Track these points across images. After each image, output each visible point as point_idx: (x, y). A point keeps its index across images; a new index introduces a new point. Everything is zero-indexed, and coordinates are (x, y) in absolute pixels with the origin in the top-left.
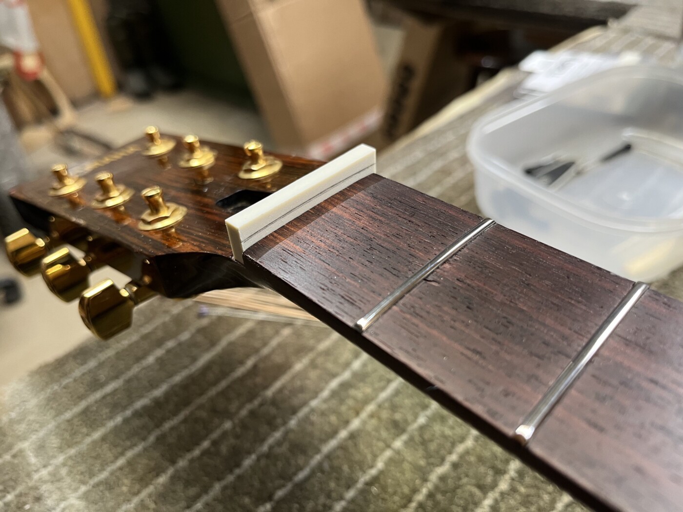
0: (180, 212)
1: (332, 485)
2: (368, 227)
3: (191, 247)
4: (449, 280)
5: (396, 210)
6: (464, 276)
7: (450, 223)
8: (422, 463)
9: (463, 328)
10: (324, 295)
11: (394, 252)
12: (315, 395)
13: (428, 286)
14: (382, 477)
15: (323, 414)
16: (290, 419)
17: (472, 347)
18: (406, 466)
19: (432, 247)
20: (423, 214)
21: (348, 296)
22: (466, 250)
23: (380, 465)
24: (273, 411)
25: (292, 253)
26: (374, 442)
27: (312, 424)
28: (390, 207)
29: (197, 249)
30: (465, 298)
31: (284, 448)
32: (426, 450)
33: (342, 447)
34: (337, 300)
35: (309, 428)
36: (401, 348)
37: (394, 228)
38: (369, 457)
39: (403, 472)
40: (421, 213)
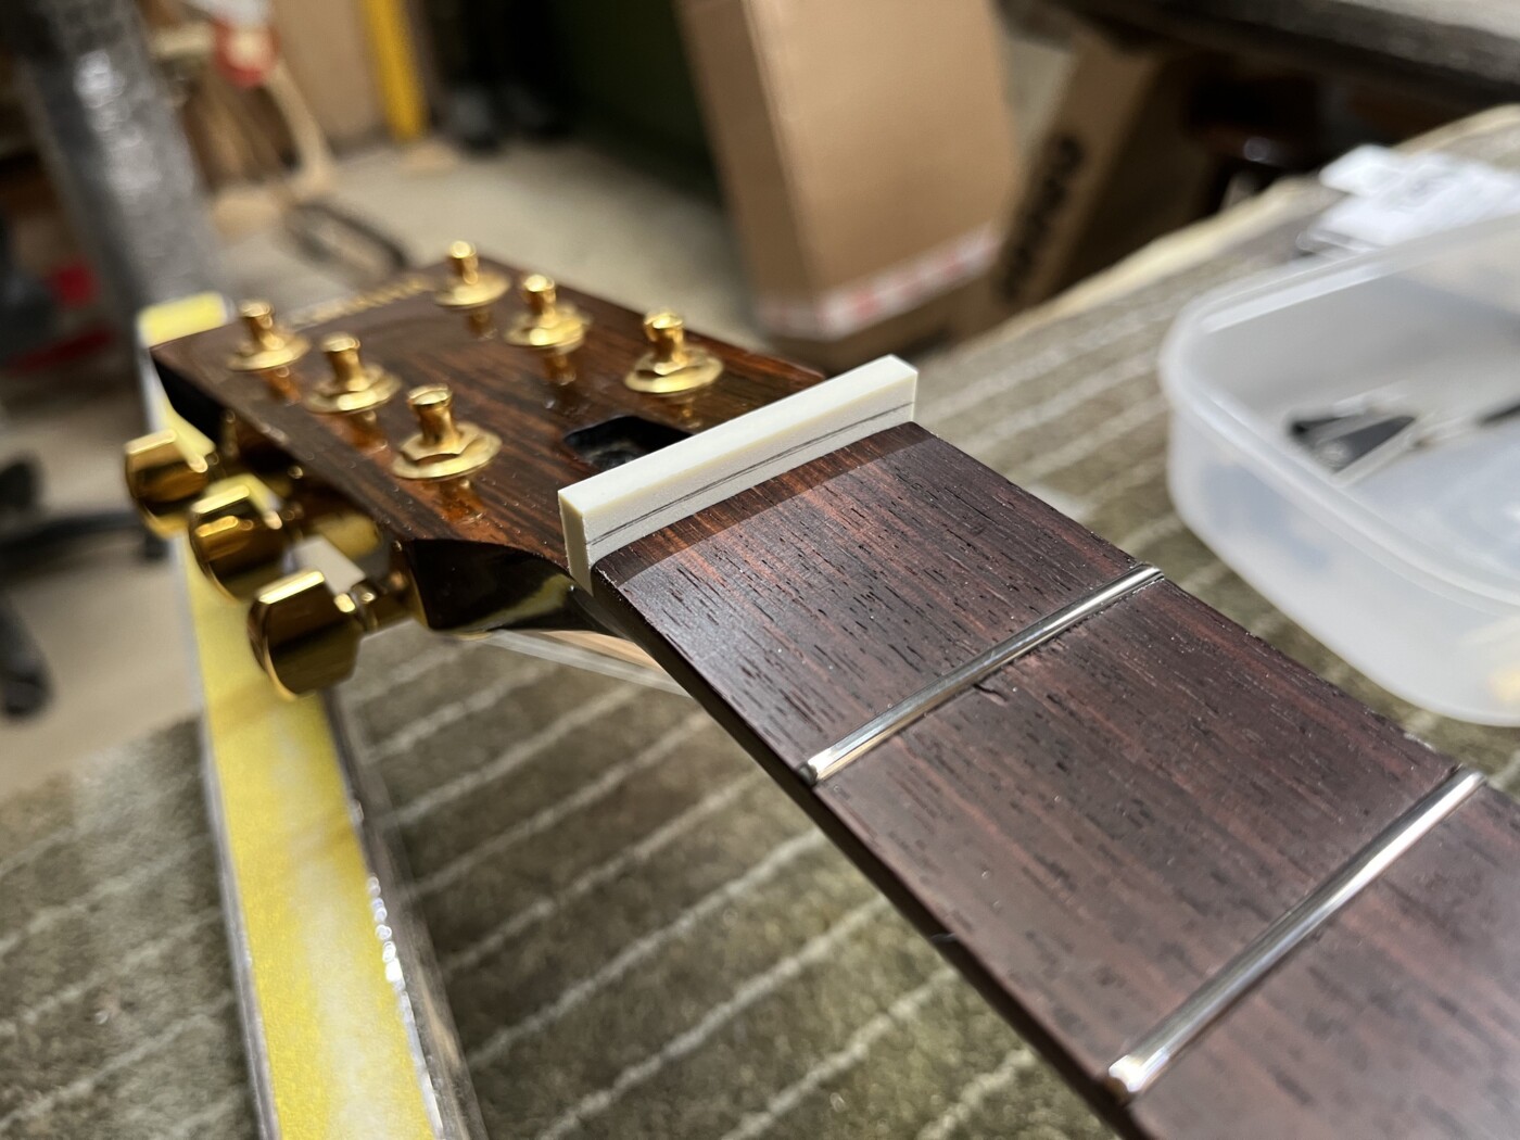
0: (486, 447)
1: (747, 1074)
2: (875, 546)
3: (492, 531)
4: (1031, 696)
5: (944, 514)
6: (1065, 690)
7: (1058, 561)
8: (952, 1058)
9: (1039, 812)
10: (747, 687)
11: (920, 612)
12: (741, 870)
13: (979, 703)
14: (858, 1076)
15: (751, 915)
16: (677, 916)
17: (1050, 859)
18: (915, 1060)
19: (1007, 613)
20: (1001, 531)
21: (799, 699)
22: (1081, 631)
23: (858, 1048)
25: (696, 582)
26: (854, 995)
27: (724, 934)
28: (932, 506)
29: (502, 539)
30: (1057, 742)
31: (657, 978)
32: (965, 1031)
33: (781, 995)
34: (774, 702)
35: (717, 944)
36: (892, 835)
37: (931, 555)
38: (838, 1027)
39: (905, 1073)
40: (997, 529)
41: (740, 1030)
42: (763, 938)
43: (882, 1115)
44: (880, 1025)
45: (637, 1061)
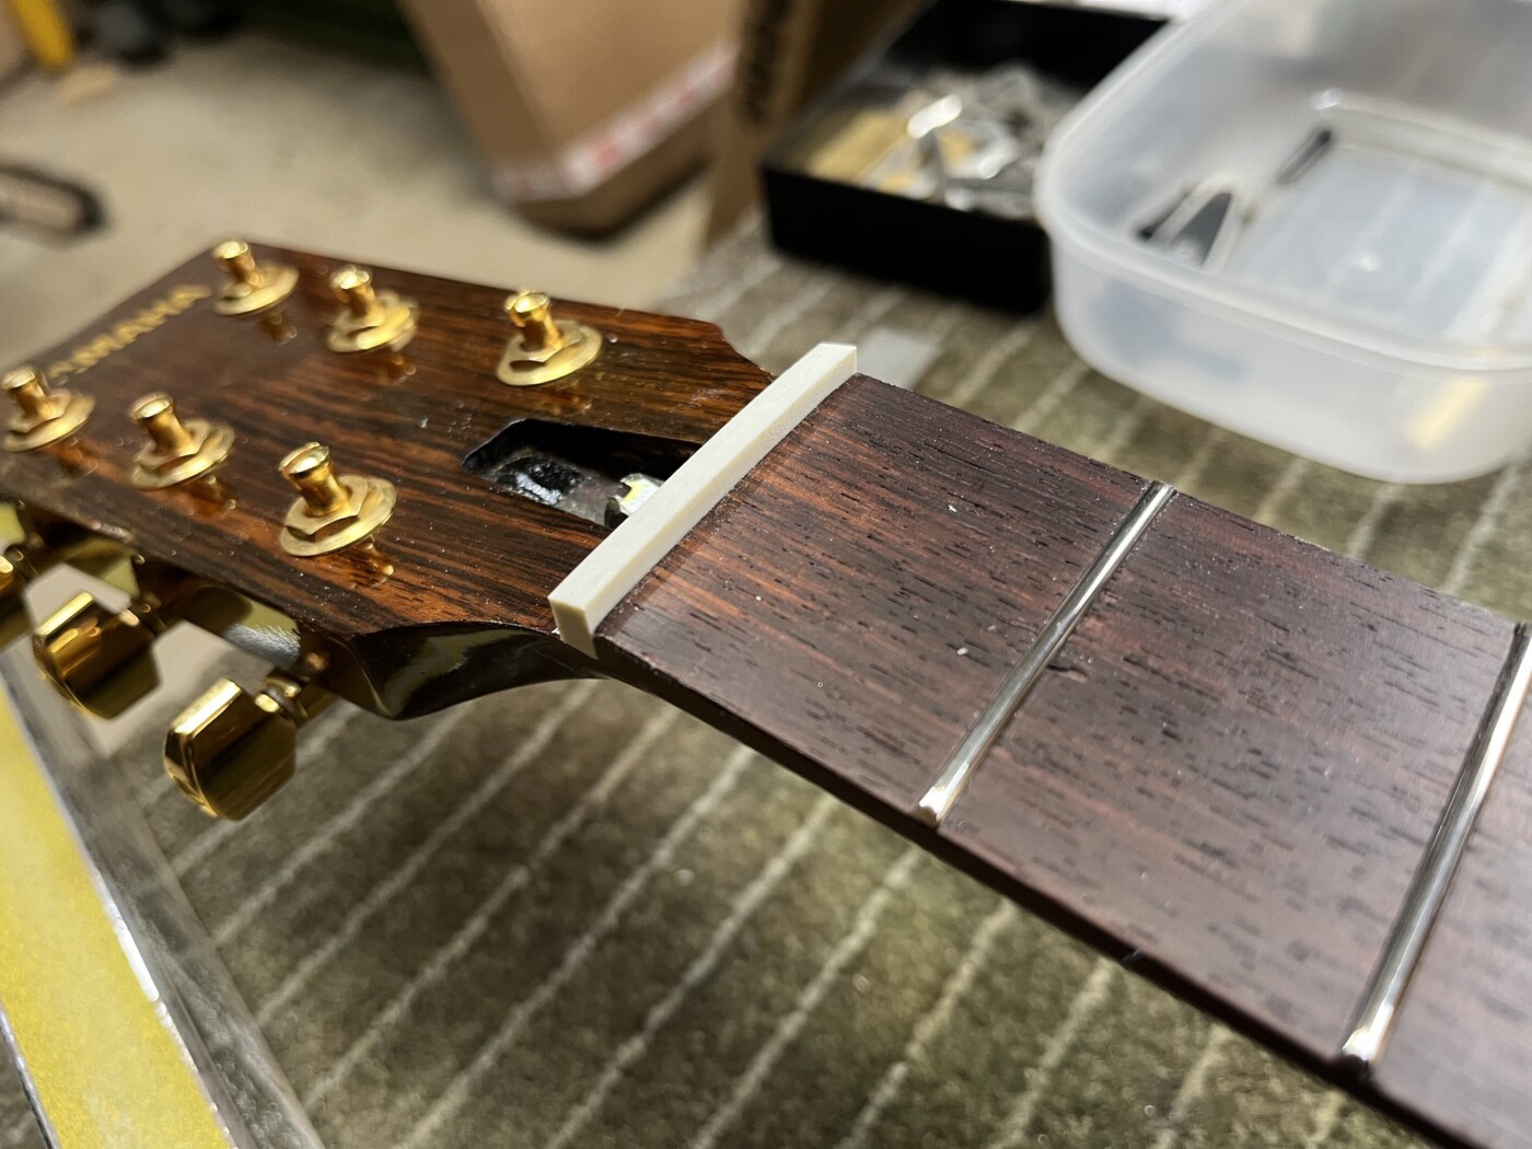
1: (769, 981)
4: (1107, 663)
5: (937, 476)
6: (1138, 648)
7: (1070, 501)
8: (955, 911)
9: (1168, 791)
10: (820, 733)
11: (962, 598)
12: (703, 787)
13: (1062, 685)
14: (872, 953)
15: (727, 827)
16: (655, 848)
17: (1198, 839)
18: (921, 922)
19: (1047, 575)
20: (1003, 482)
21: (881, 732)
22: (1127, 577)
23: (866, 926)
24: (614, 833)
25: (715, 624)
26: (846, 878)
27: (707, 853)
30: (1155, 708)
31: (653, 915)
33: (779, 897)
34: (858, 743)
36: (1037, 860)
37: (944, 527)
38: (840, 912)
39: (916, 936)
40: (997, 479)
41: (750, 941)
42: (743, 847)
43: (904, 983)
44: (880, 899)
45: (659, 999)
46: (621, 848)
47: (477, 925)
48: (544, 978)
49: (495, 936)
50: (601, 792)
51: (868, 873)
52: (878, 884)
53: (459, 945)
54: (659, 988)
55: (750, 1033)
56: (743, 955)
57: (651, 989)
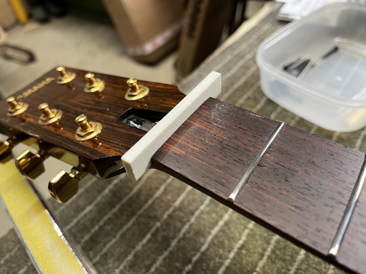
1: (221, 251)
14: (246, 245)
15: (208, 213)
16: (191, 218)
18: (257, 237)
23: (244, 238)
24: (181, 214)
26: (238, 226)
27: (203, 220)
31: (192, 234)
38: (237, 234)
39: (256, 241)
42: (212, 218)
43: (255, 252)
44: (247, 231)
45: (194, 255)
46: (183, 218)
47: (148, 236)
48: (166, 250)
49: (153, 239)
50: (177, 203)
51: (244, 225)
52: (246, 227)
53: (145, 241)
54: (194, 253)
55: (217, 264)
56: (214, 245)
57: (193, 253)
